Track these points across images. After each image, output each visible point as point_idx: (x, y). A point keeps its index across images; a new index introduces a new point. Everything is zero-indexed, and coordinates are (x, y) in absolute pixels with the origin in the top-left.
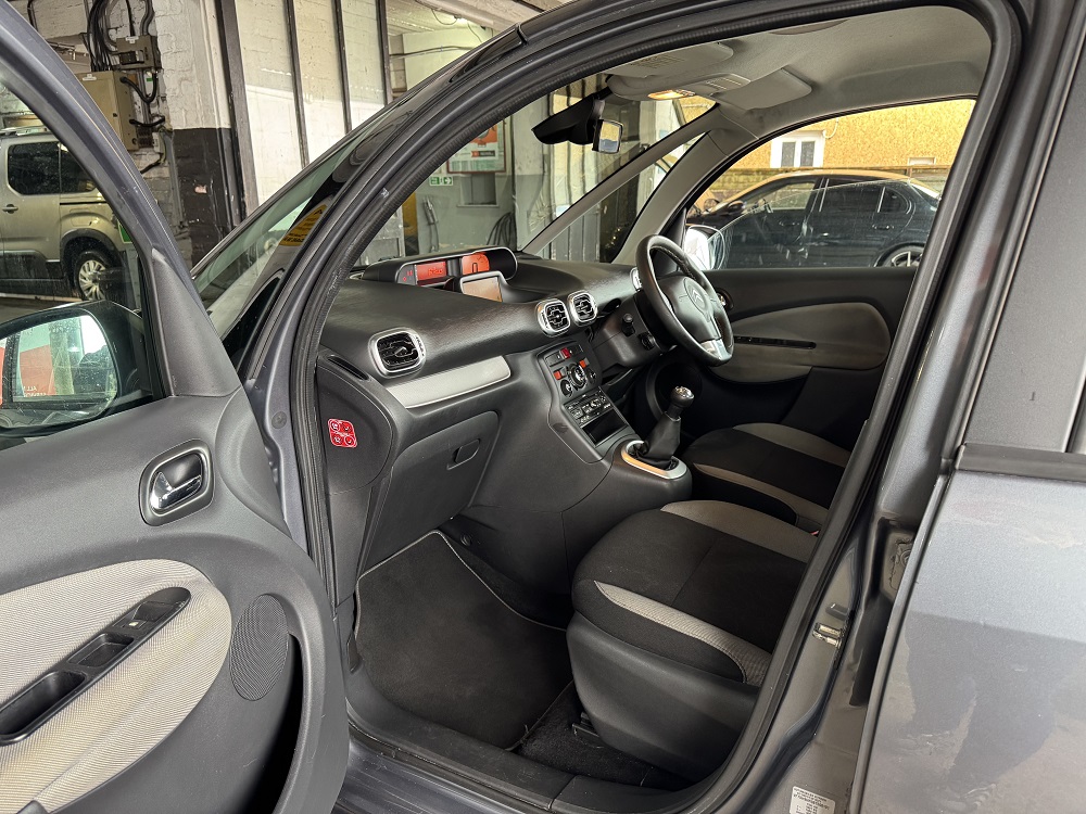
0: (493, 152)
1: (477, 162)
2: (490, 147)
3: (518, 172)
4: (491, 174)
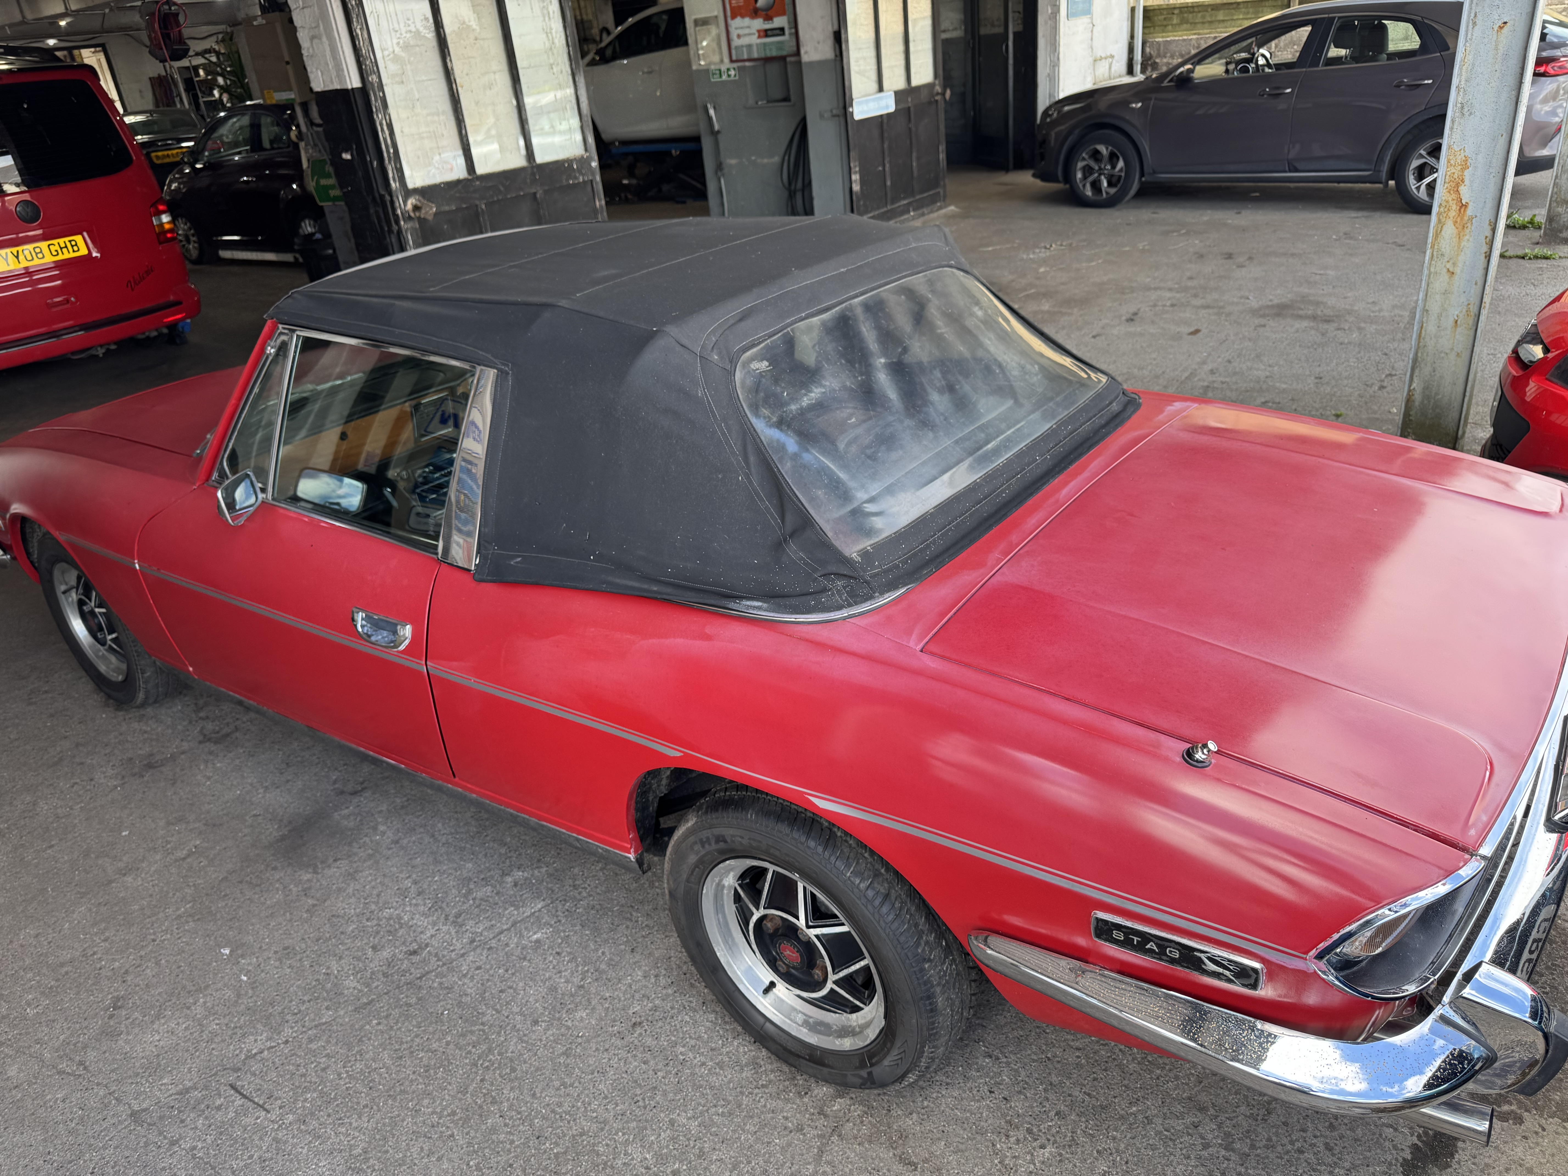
0: (782, 30)
1: (765, 44)
2: (779, 21)
3: (805, 58)
4: (783, 59)
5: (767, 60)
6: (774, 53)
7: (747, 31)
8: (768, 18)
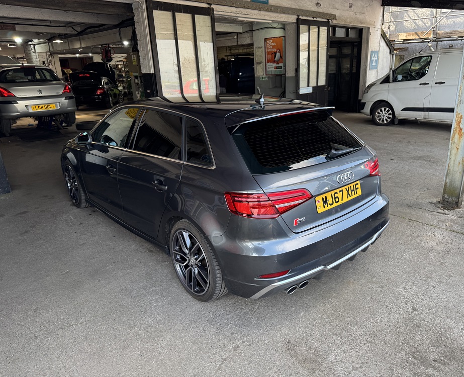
0: (281, 67)
1: (276, 71)
2: (281, 65)
3: (287, 75)
4: (281, 75)
5: (277, 75)
6: (278, 74)
7: (271, 67)
8: (278, 64)
